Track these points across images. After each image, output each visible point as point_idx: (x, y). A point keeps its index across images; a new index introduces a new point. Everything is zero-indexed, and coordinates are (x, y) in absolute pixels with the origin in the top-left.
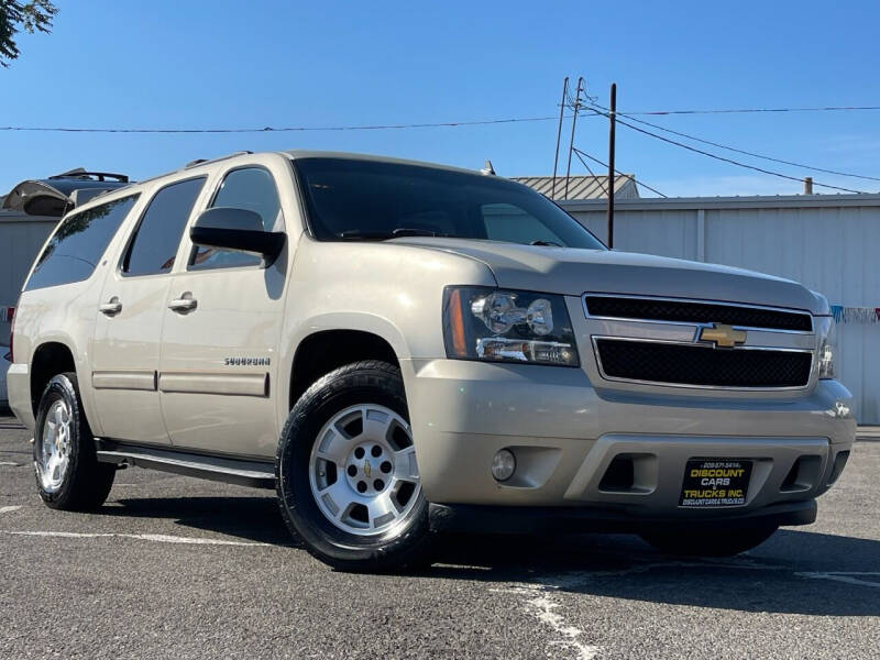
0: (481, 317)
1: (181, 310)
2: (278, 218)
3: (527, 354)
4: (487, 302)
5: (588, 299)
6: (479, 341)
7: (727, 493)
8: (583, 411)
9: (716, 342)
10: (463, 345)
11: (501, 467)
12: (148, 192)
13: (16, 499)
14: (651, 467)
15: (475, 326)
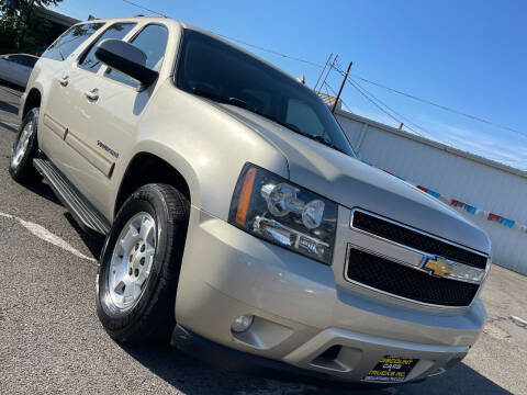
0: (267, 197)
1: (90, 98)
3: (293, 242)
4: (276, 188)
5: (356, 212)
6: (258, 218)
7: (396, 374)
9: (433, 271)
10: (244, 215)
12: (108, 23)
15: (259, 205)
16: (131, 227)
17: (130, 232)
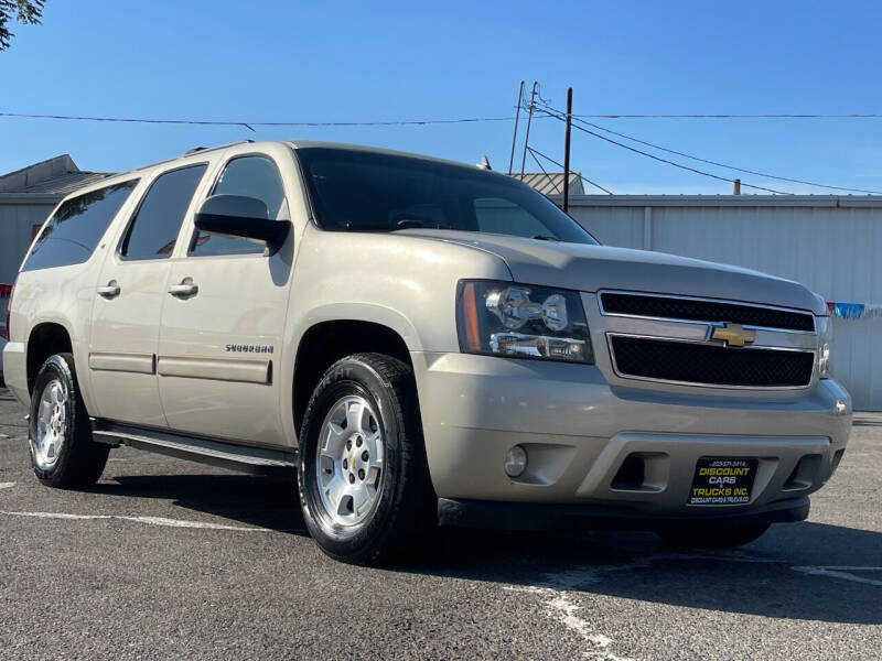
0: (496, 312)
1: (181, 295)
2: (282, 207)
3: (542, 349)
4: (502, 297)
5: (602, 295)
6: (493, 336)
7: (733, 491)
8: (591, 408)
9: (727, 341)
10: (477, 339)
11: (512, 463)
12: (147, 179)
13: (9, 474)
14: (662, 466)
15: (490, 321)
16: (330, 425)
17: (332, 431)
